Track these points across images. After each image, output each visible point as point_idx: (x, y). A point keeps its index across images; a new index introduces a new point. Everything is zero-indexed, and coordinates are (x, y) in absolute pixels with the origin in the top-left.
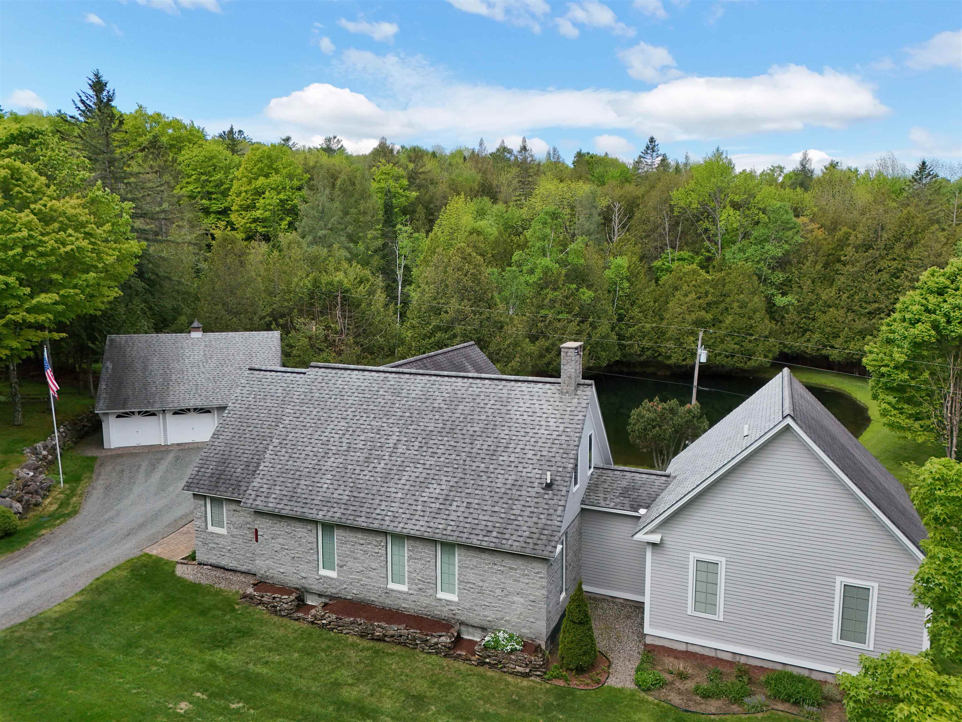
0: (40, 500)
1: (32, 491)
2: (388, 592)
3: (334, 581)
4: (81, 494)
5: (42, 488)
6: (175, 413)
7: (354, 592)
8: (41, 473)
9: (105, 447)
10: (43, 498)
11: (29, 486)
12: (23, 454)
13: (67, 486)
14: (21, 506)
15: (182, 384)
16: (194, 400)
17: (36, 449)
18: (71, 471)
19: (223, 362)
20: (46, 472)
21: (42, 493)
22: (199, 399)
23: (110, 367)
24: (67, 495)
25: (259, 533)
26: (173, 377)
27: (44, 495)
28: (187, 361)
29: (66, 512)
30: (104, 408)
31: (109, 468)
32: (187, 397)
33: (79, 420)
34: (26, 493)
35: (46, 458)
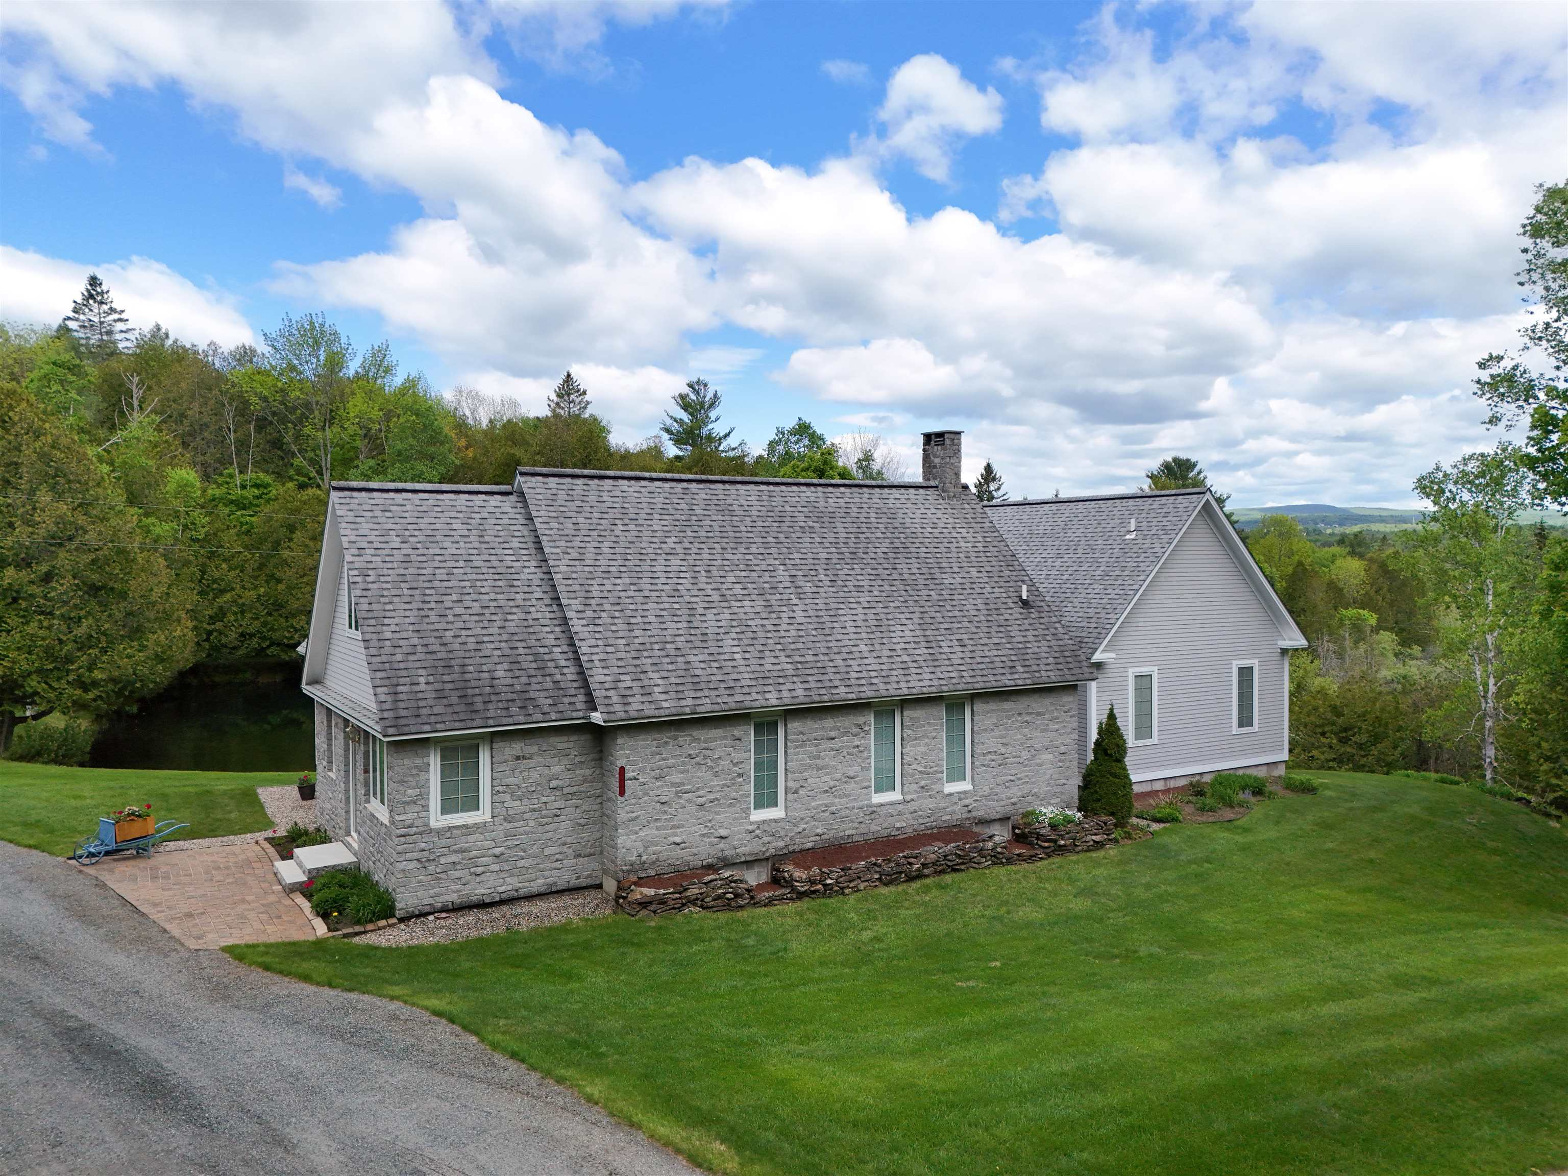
2: (873, 812)
3: (782, 824)
7: (819, 831)
25: (627, 775)
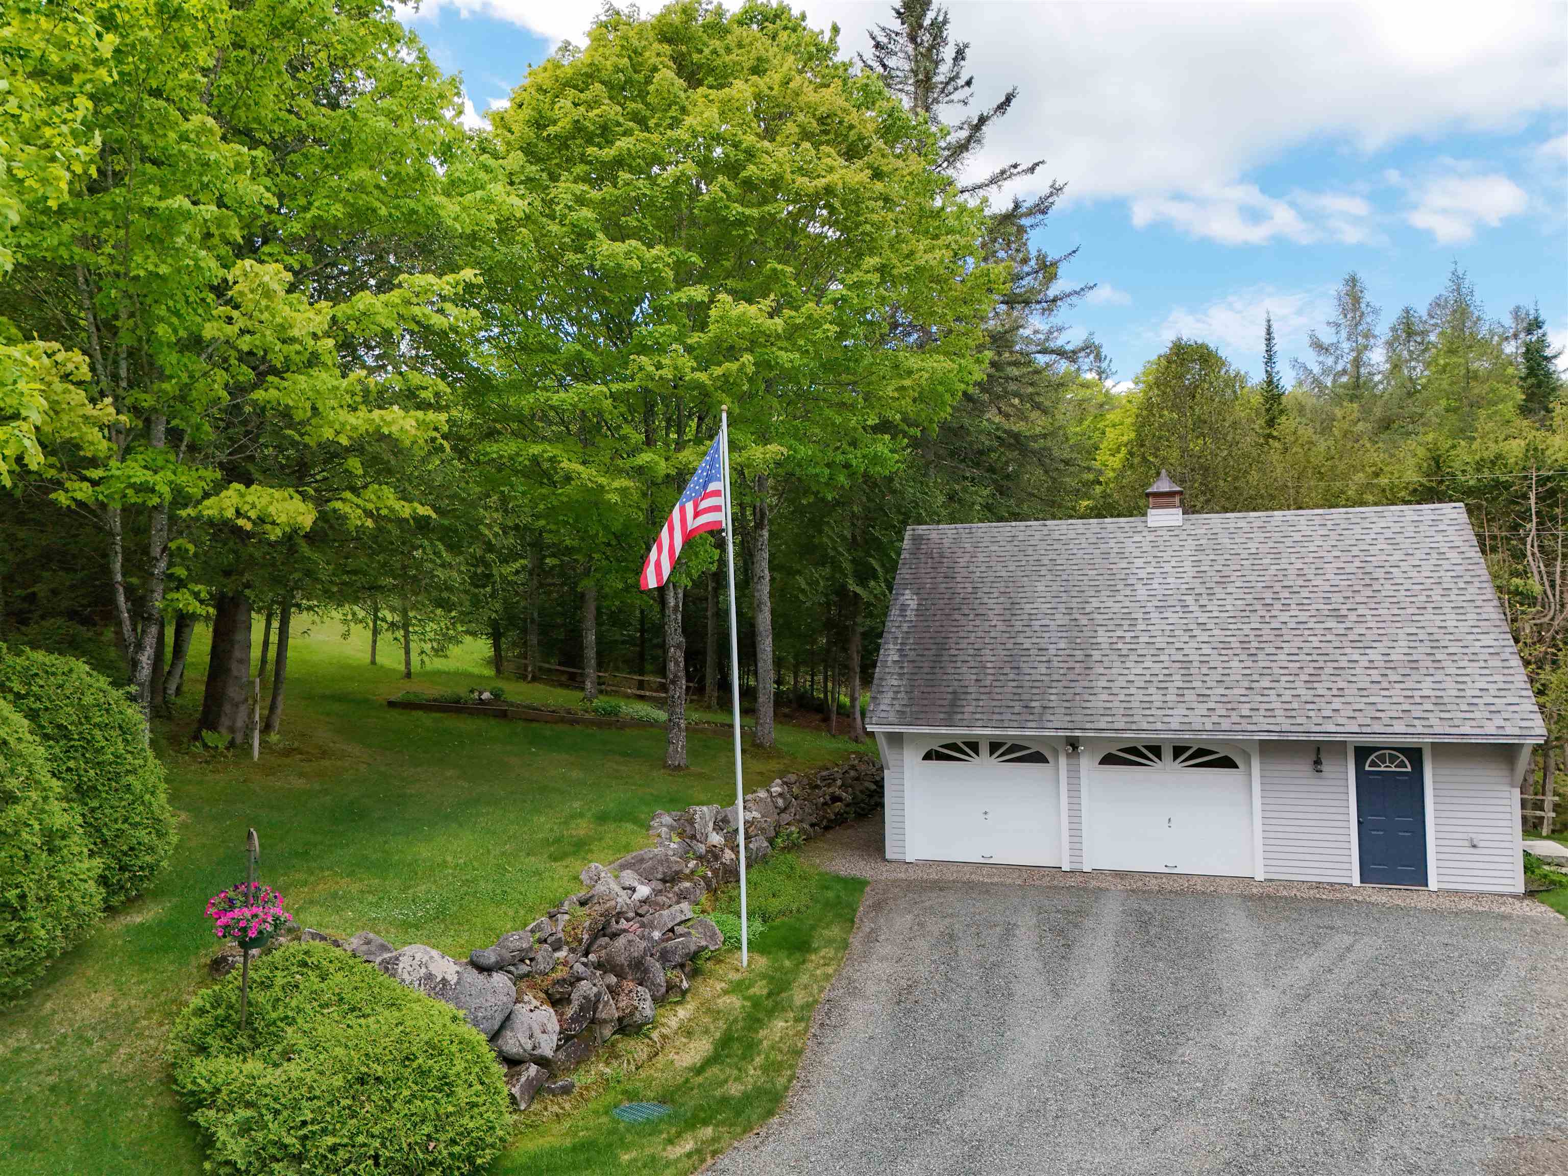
0: (647, 1008)
1: (622, 959)
4: (808, 1006)
5: (664, 957)
6: (1109, 760)
8: (682, 896)
9: (888, 856)
10: (659, 1001)
11: (614, 936)
12: (649, 828)
13: (762, 962)
14: (554, 1025)
15: (1134, 657)
16: (1181, 710)
17: (691, 821)
18: (782, 913)
19: (1268, 595)
20: (704, 898)
21: (660, 975)
22: (1202, 709)
23: (913, 604)
24: (756, 1003)
26: (1102, 637)
27: (670, 987)
28: (1142, 592)
29: (734, 1090)
30: (892, 717)
31: (903, 921)
32: (1157, 698)
33: (823, 779)
34: (599, 966)
35: (716, 858)
